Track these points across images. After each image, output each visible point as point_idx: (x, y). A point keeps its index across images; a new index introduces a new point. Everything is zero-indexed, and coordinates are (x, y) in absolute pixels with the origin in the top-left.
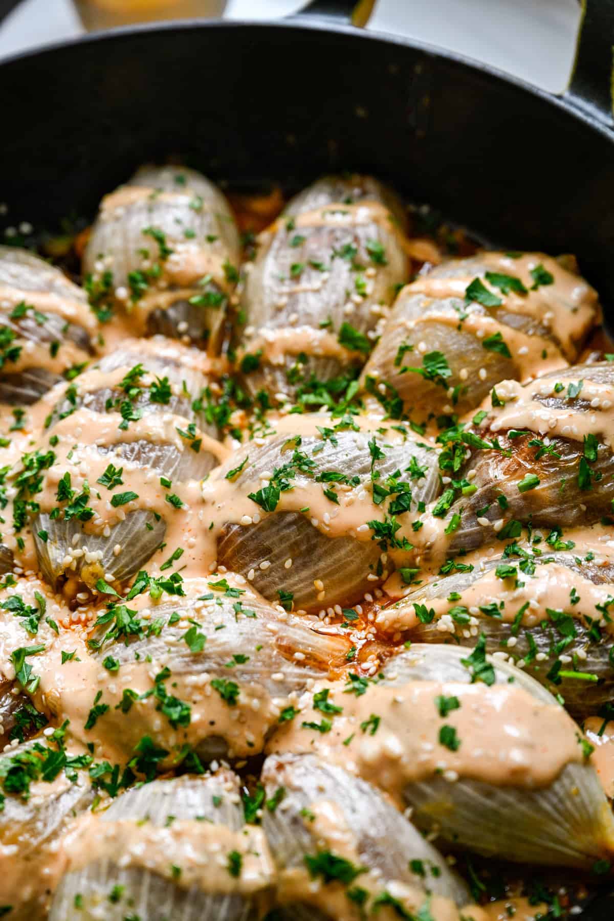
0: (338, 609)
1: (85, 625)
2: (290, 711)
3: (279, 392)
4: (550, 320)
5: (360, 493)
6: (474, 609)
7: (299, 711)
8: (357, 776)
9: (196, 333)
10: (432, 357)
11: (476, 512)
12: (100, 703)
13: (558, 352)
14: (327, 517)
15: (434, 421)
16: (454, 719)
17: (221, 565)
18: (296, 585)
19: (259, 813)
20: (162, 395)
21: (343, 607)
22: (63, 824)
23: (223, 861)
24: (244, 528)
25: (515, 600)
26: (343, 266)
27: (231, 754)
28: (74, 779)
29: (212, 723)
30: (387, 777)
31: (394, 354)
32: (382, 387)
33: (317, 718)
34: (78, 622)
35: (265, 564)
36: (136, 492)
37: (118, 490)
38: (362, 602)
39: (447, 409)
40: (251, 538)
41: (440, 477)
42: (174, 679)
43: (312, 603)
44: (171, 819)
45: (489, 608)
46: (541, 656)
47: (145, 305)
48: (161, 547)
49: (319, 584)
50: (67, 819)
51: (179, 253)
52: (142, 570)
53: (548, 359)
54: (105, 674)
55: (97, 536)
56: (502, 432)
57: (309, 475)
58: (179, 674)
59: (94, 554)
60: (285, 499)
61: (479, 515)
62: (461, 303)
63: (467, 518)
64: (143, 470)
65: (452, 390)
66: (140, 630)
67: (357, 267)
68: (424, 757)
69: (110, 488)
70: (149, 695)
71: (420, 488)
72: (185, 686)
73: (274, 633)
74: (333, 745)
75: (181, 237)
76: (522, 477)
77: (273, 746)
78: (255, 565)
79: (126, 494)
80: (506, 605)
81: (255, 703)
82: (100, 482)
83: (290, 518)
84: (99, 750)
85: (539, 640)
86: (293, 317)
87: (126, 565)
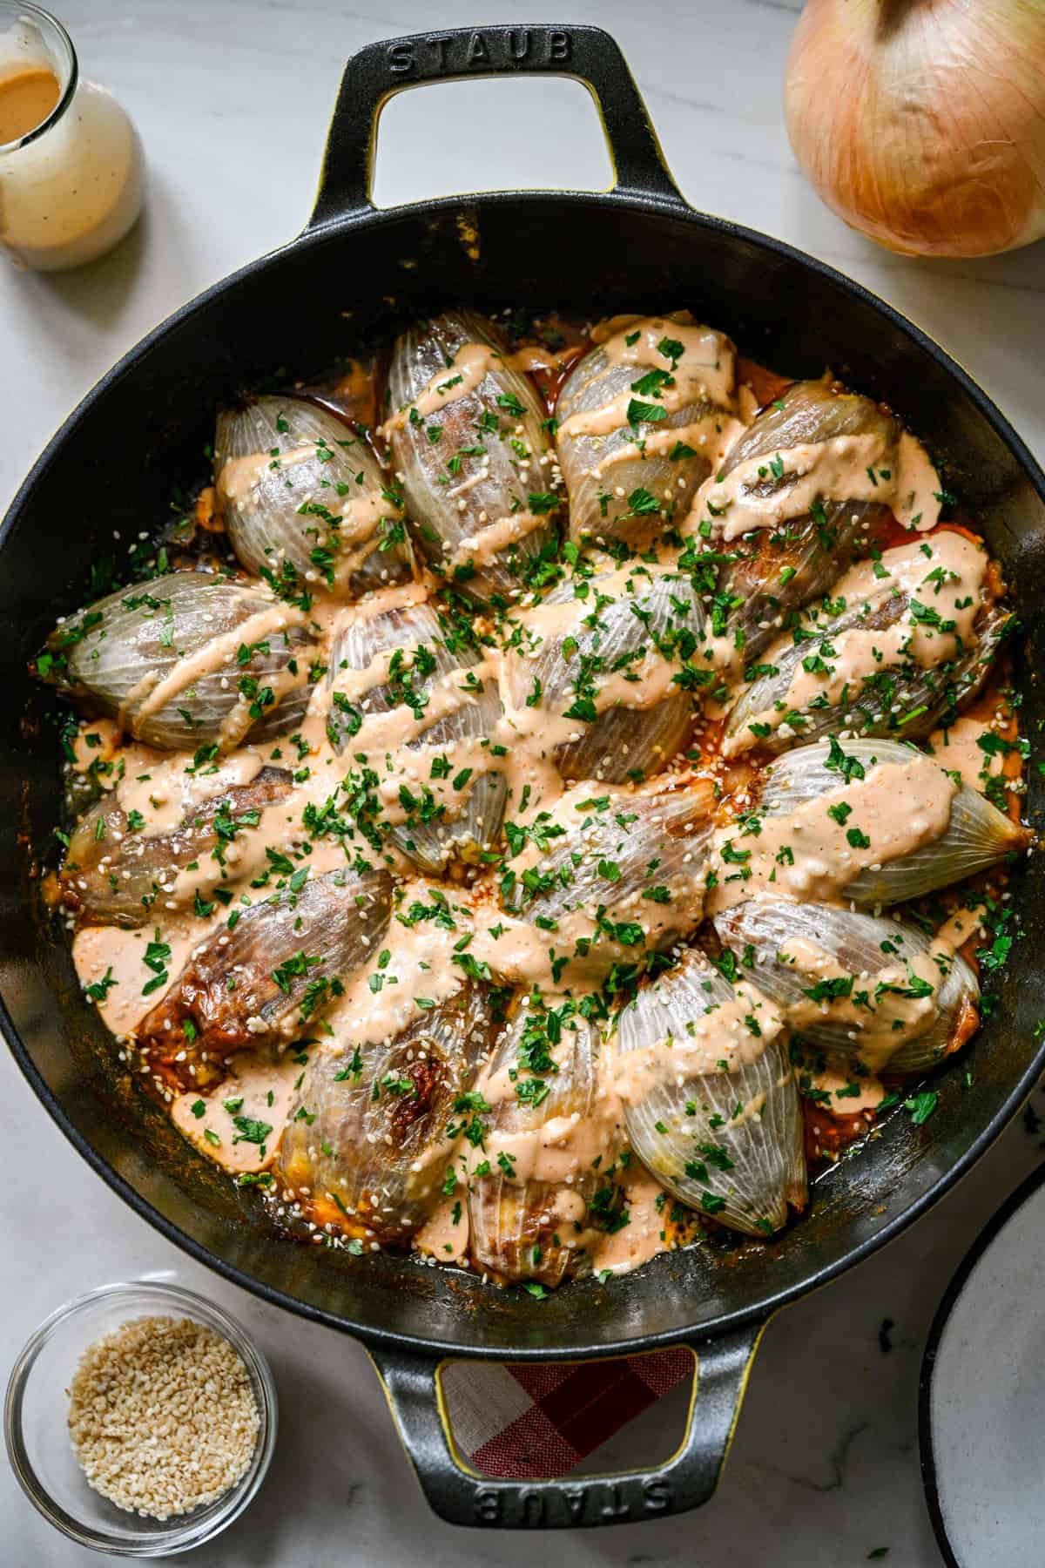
0: (681, 757)
1: (489, 894)
2: (711, 877)
3: (509, 590)
4: (706, 394)
5: (652, 659)
6: (804, 710)
7: (716, 872)
8: (798, 903)
9: (396, 571)
10: (637, 497)
11: (754, 620)
12: (557, 958)
13: (726, 416)
14: (639, 697)
15: (659, 542)
16: (852, 821)
17: (568, 779)
18: (640, 760)
19: (738, 971)
20: (427, 664)
21: (683, 752)
22: (595, 1070)
23: (746, 1032)
24: (575, 744)
25: (833, 687)
26: (493, 439)
27: (683, 936)
28: (573, 1027)
29: (660, 925)
30: (822, 891)
31: (596, 506)
32: (599, 539)
33: (734, 869)
34: (481, 896)
35: (607, 761)
36: (469, 767)
37: (453, 775)
38: (695, 738)
39: (667, 528)
40: (586, 748)
41: (700, 599)
42: (610, 911)
43: (658, 765)
44: (690, 1025)
45: (817, 703)
46: (877, 718)
47: (341, 575)
48: (509, 794)
49: (657, 748)
50: (595, 1064)
51: (348, 515)
52: (506, 821)
53: (724, 431)
54: (545, 934)
55: (458, 821)
56: (738, 538)
57: (604, 671)
58: (613, 904)
59: (465, 837)
60: (598, 703)
61: (758, 621)
62: (630, 433)
63: (749, 628)
64: (461, 744)
65: (664, 512)
66: (552, 882)
67: (506, 431)
68: (847, 864)
69: (446, 777)
70: (598, 935)
71: (693, 620)
72: (624, 911)
73: (660, 823)
74: (762, 887)
75: (337, 499)
76: (777, 572)
77: (711, 910)
78: (599, 766)
79: (462, 773)
80: (829, 693)
81: (684, 890)
82: (433, 776)
83: (609, 715)
84: (575, 991)
85: (868, 706)
86: (482, 517)
87: (492, 828)
